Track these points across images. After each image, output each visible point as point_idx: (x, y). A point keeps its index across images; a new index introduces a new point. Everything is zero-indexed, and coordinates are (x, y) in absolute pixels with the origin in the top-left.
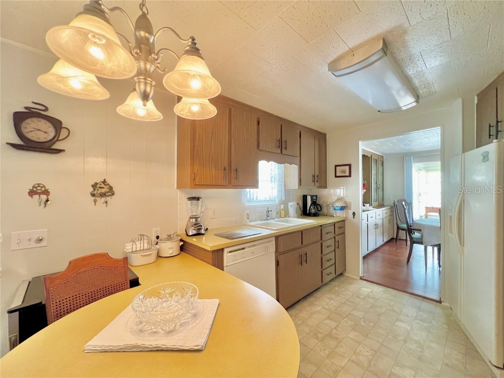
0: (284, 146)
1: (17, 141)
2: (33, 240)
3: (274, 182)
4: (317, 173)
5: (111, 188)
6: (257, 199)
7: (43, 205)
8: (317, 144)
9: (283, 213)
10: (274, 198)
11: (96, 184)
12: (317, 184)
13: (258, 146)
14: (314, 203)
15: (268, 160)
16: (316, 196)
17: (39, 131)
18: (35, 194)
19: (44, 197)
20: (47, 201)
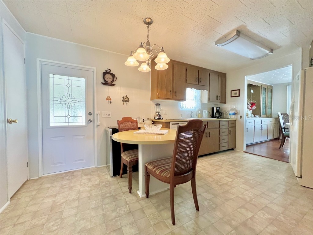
0: (199, 81)
2: (107, 115)
3: (195, 100)
4: (219, 95)
5: (128, 99)
6: (186, 107)
7: (110, 103)
8: (220, 79)
9: (200, 115)
10: (195, 107)
11: (124, 97)
12: (219, 101)
13: (186, 81)
14: (218, 111)
15: (191, 88)
16: (219, 108)
17: (109, 78)
18: (108, 100)
19: (110, 101)
20: (111, 102)
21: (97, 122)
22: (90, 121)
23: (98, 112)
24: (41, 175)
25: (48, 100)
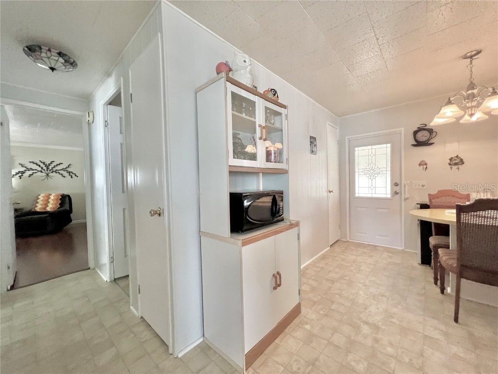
1: (415, 143)
2: (421, 186)
5: (462, 160)
7: (424, 169)
11: (452, 158)
17: (423, 136)
18: (422, 166)
19: (425, 166)
20: (426, 168)
21: (405, 194)
22: (396, 193)
23: (406, 182)
24: (348, 239)
25: (354, 172)
